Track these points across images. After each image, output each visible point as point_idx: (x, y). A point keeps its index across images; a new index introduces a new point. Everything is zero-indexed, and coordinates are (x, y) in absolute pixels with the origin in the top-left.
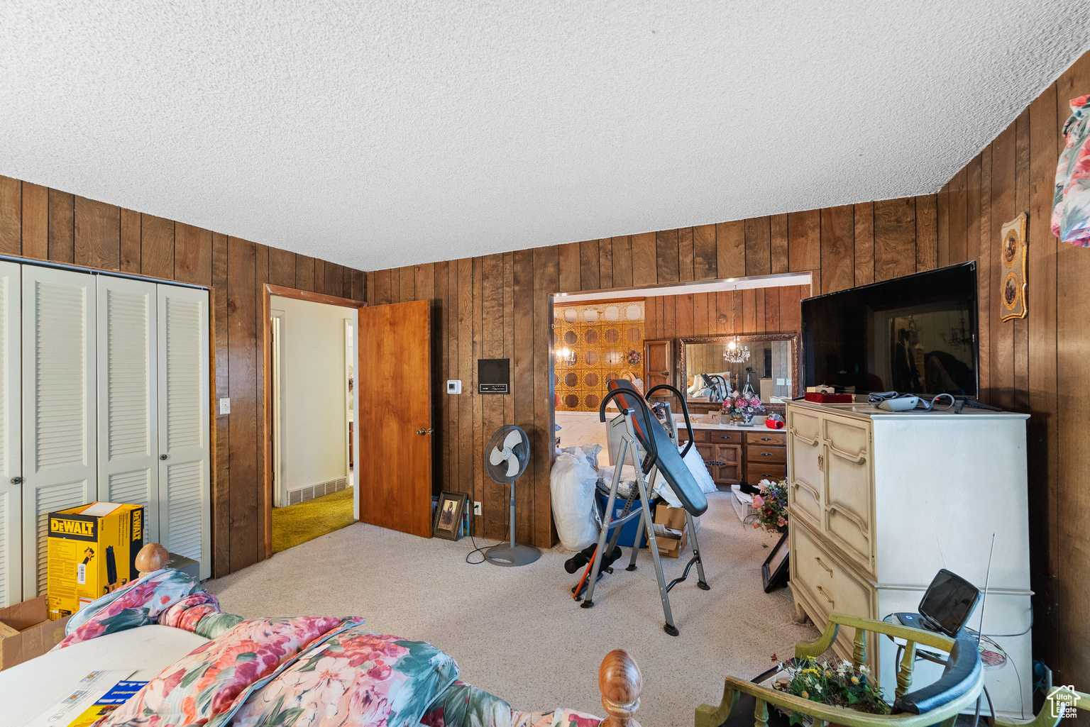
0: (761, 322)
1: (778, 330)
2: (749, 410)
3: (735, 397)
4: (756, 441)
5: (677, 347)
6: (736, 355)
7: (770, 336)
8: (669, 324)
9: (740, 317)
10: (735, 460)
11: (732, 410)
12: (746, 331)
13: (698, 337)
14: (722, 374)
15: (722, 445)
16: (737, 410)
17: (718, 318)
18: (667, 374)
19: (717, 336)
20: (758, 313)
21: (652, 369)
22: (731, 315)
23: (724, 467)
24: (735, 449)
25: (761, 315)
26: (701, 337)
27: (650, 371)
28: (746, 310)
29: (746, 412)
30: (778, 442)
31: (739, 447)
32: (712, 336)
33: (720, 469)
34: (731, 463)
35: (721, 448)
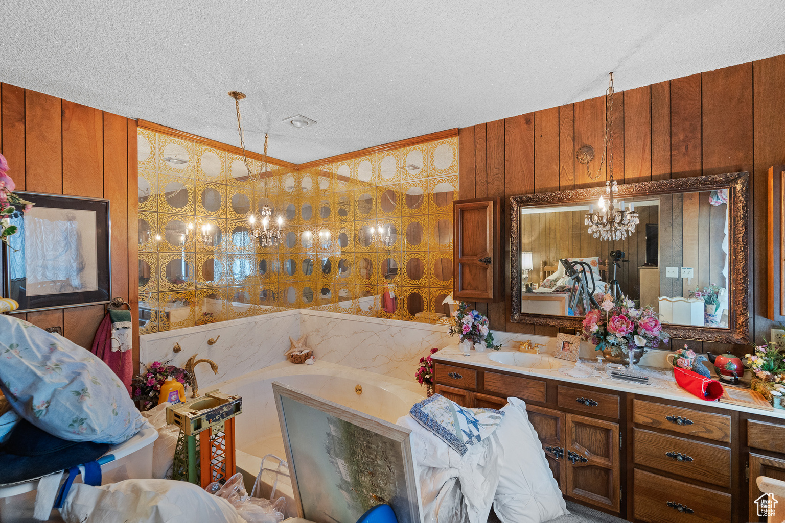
0: (661, 153)
1: (698, 168)
2: (637, 342)
3: (608, 310)
4: (655, 422)
5: (507, 212)
6: (611, 221)
7: (682, 180)
8: (495, 171)
9: (618, 147)
10: (607, 455)
11: (602, 336)
12: (629, 175)
13: (541, 191)
14: (588, 260)
15: (579, 418)
16: (611, 339)
17: (576, 155)
18: (488, 261)
19: (575, 187)
20: (655, 138)
21: (465, 252)
22: (600, 143)
23: (582, 466)
24: (607, 431)
25: (662, 140)
26: (546, 191)
27: (463, 255)
28: (630, 133)
29: (631, 346)
30: (708, 431)
31: (615, 427)
32: (566, 188)
33: (575, 469)
34: (599, 461)
35: (579, 424)
